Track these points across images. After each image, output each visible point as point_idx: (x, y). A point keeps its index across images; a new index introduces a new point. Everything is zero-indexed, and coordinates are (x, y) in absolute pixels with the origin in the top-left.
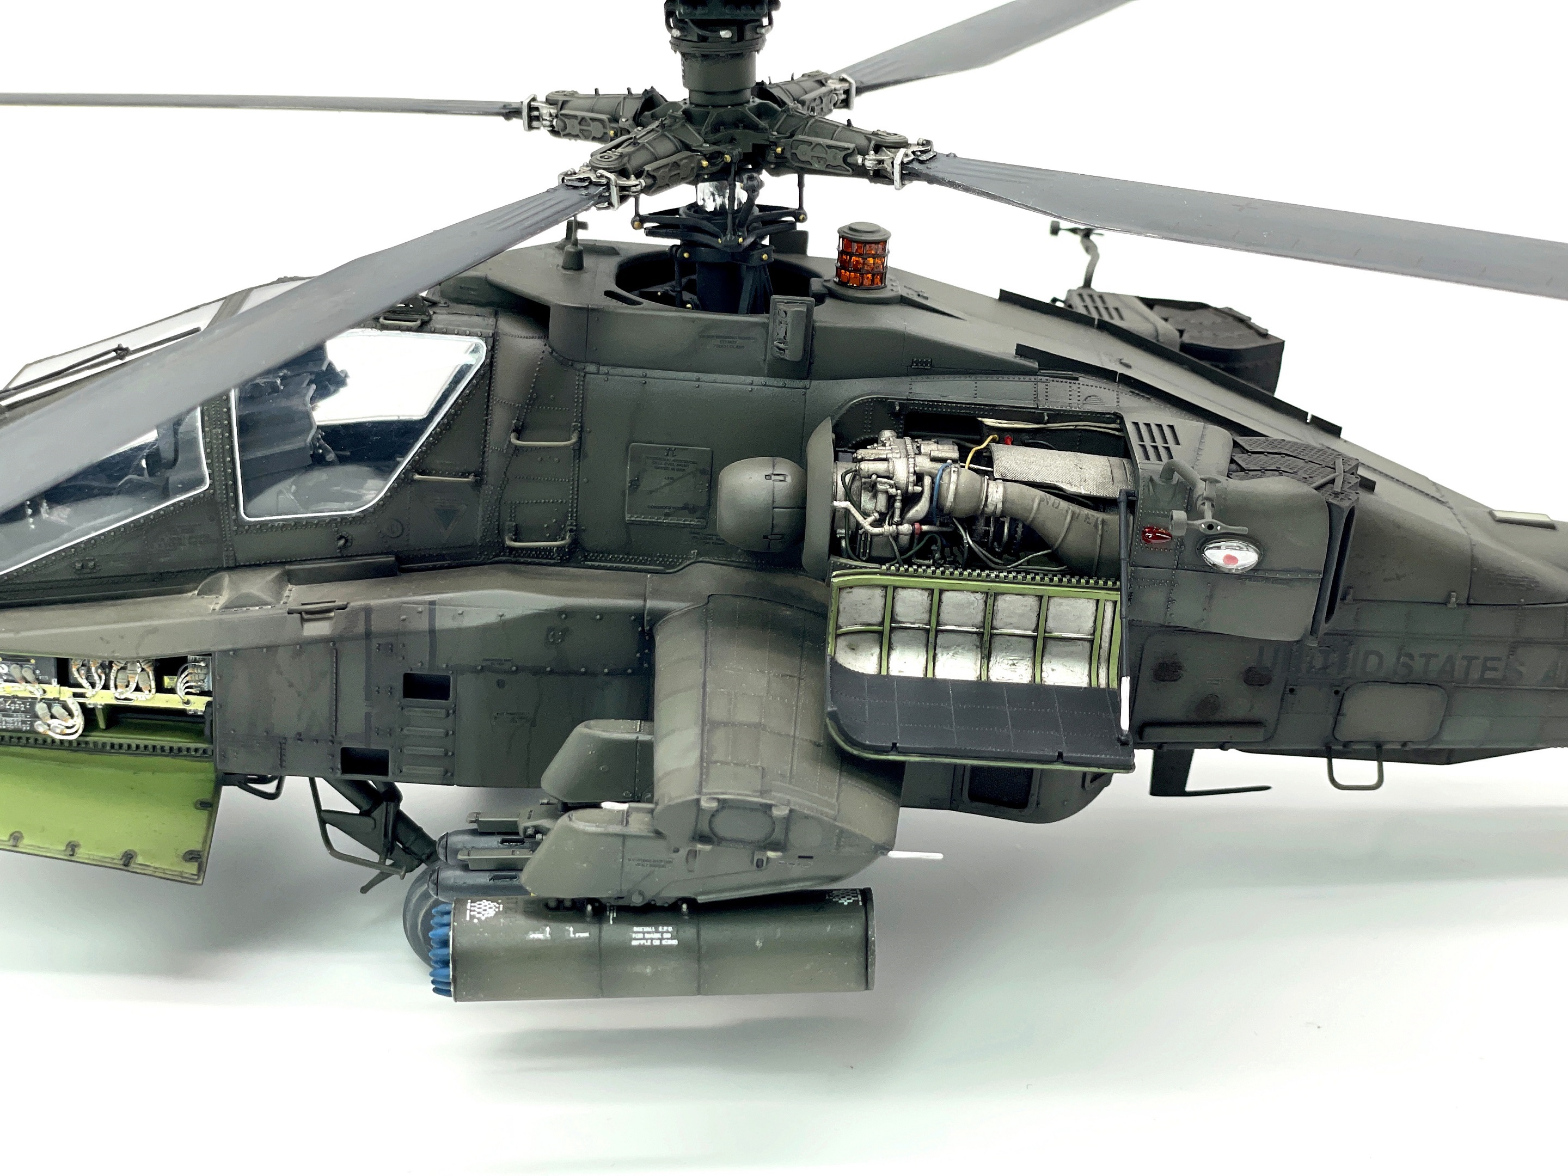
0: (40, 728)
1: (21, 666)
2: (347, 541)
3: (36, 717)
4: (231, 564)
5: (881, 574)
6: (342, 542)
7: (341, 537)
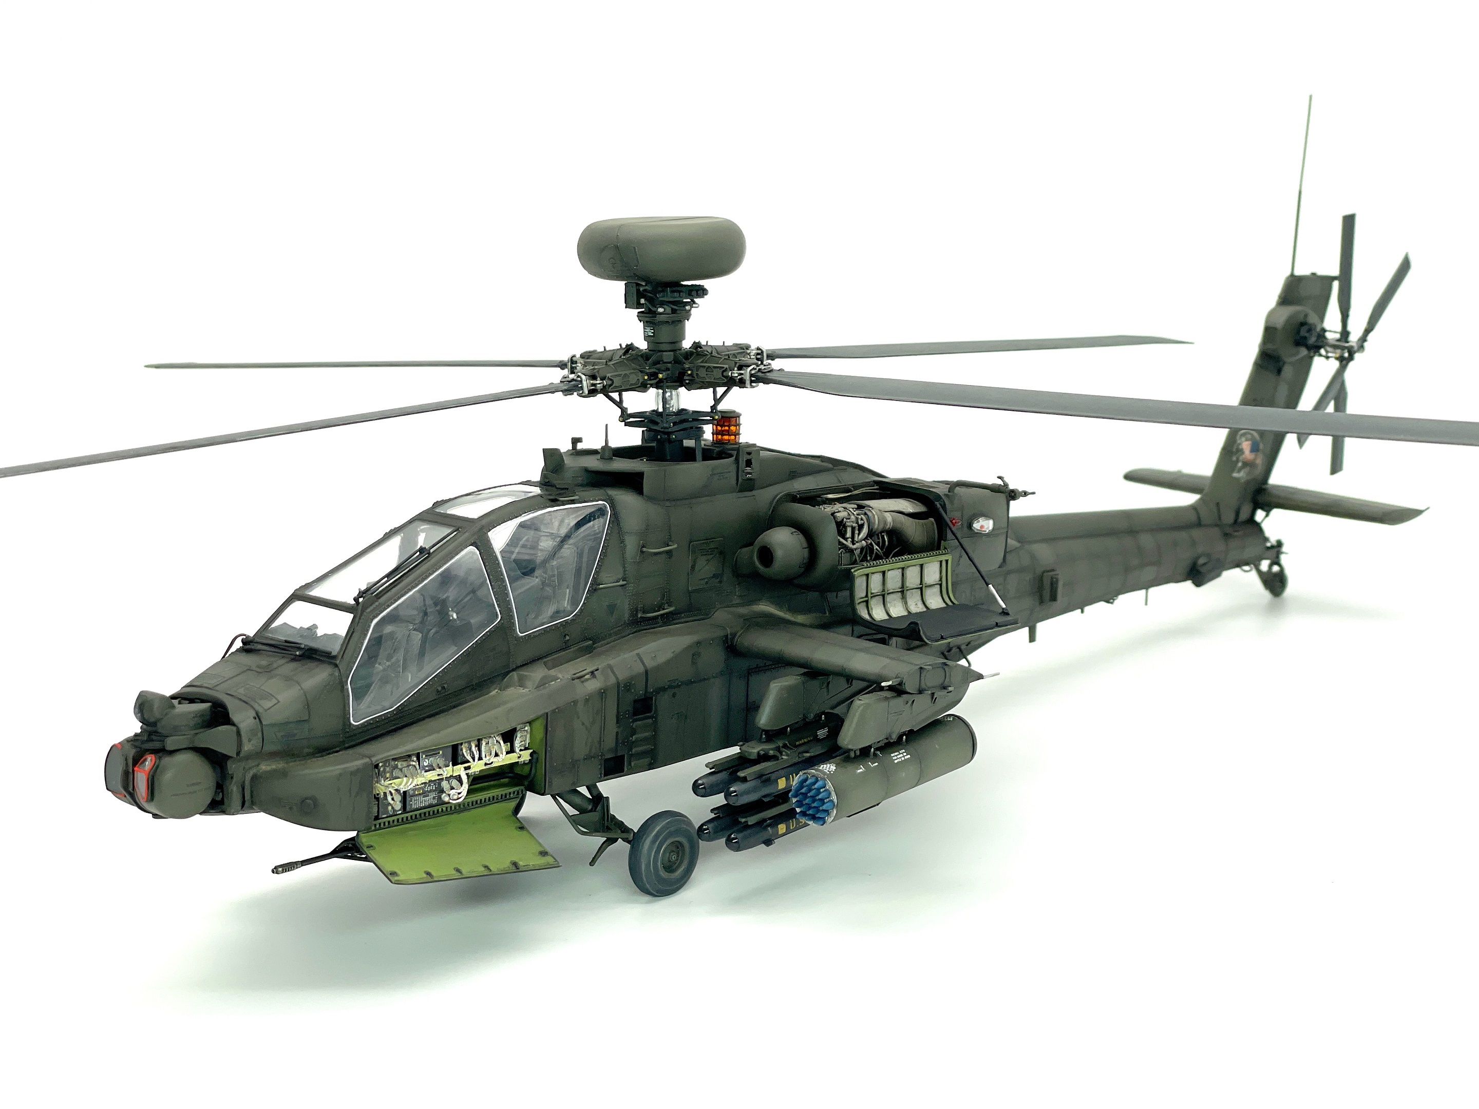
0: (446, 799)
1: (436, 757)
3: (442, 791)
4: (513, 667)
5: (865, 568)
6: (567, 637)
7: (567, 634)
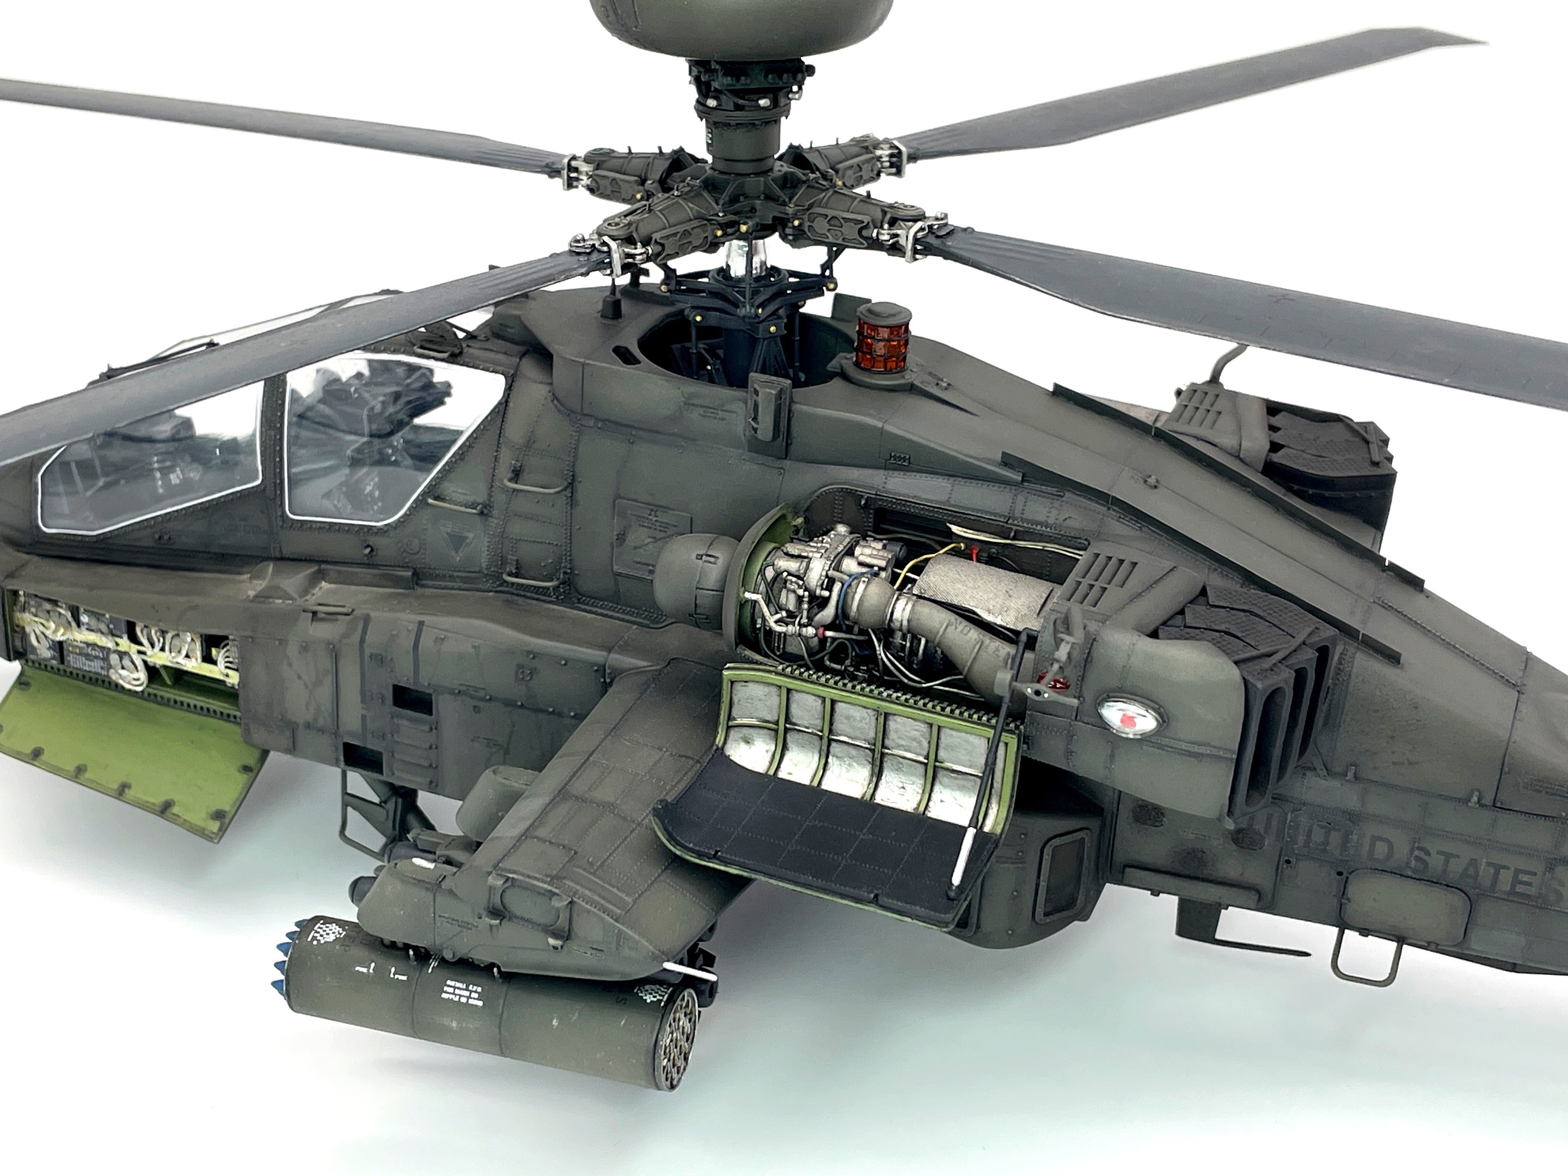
0: (114, 675)
1: (98, 619)
2: (372, 550)
3: (111, 665)
4: (278, 555)
5: (777, 674)
6: (368, 550)
7: (368, 546)
